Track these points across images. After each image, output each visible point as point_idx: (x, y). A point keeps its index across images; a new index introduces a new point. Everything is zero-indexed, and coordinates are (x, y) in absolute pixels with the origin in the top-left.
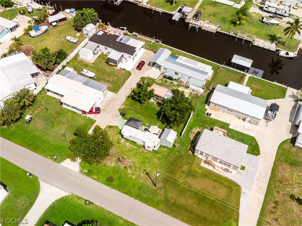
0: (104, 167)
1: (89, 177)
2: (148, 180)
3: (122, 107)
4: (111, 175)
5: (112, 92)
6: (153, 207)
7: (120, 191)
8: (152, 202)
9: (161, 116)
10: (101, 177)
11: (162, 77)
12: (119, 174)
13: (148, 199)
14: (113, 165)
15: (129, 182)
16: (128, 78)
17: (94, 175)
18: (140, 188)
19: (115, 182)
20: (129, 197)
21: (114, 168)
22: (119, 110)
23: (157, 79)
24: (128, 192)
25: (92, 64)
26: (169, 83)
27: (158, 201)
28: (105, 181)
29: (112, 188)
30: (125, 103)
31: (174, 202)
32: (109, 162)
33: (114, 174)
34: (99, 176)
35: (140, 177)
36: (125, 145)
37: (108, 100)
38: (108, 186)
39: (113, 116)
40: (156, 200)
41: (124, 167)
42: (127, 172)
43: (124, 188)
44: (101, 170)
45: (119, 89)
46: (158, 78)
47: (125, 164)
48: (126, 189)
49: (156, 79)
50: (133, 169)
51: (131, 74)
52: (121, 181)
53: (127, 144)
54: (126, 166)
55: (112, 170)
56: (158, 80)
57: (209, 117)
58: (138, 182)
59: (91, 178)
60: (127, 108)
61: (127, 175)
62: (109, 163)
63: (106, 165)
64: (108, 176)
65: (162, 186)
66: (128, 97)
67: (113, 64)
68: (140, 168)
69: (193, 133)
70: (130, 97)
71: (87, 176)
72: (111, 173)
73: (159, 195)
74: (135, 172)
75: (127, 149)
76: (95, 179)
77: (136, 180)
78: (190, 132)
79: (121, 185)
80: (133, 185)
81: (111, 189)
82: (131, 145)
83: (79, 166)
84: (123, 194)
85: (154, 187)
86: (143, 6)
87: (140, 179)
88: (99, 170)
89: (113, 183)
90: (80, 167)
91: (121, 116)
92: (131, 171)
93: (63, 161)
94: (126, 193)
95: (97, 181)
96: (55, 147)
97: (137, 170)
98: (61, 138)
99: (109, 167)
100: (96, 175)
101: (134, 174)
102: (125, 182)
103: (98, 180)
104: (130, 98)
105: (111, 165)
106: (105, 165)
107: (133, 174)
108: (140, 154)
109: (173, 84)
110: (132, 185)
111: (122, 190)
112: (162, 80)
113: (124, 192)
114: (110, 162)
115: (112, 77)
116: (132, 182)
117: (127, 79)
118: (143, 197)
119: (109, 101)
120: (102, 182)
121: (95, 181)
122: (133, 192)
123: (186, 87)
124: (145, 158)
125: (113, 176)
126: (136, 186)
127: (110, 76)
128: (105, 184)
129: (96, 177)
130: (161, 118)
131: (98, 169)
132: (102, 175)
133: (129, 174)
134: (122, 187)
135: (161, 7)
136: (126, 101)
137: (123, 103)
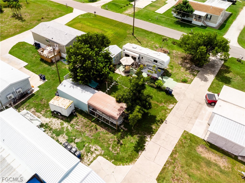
3: (171, 106)
9: (111, 86)
11: (85, 158)
15: (158, 41)
16: (164, 169)
20: (157, 33)
22: (176, 102)
23: (97, 156)
26: (76, 141)
30: (167, 111)
32: (179, 53)
37: (198, 120)
39: (185, 95)
45: (180, 140)
46: (94, 159)
48: (160, 37)
49: (100, 155)
54: (161, 48)
55: (175, 48)
56: (98, 153)
60: (163, 104)
66: (162, 122)
70: (159, 121)
84: (163, 35)
87: (147, 40)
97: (150, 45)
101: (153, 44)
104: (158, 118)
105: (176, 51)
109: (69, 136)
112: (89, 151)
115: (205, 176)
117: (167, 165)
119: (196, 118)
123: (46, 128)
136: (167, 115)
137: (171, 111)
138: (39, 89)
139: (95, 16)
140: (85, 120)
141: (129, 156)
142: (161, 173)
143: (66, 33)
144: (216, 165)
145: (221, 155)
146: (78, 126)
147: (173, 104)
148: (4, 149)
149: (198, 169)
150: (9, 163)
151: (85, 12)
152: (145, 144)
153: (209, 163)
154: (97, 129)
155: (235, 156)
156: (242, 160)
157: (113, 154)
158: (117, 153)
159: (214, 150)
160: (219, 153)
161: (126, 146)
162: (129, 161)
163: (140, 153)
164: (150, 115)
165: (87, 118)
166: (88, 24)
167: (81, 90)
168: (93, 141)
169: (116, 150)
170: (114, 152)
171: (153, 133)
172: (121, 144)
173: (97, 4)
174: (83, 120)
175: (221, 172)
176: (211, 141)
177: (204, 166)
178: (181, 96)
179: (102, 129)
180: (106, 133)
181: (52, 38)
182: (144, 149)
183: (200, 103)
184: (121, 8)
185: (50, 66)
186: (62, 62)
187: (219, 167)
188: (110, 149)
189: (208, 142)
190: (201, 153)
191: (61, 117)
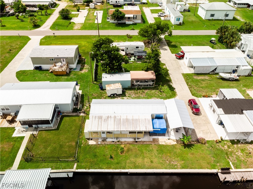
16: (191, 91)
37: (182, 67)
45: (184, 78)
69: (87, 69)
115: (206, 85)
119: (180, 67)
138: (81, 91)
139: (55, 36)
140: (133, 91)
141: (172, 94)
142: (191, 93)
143: (66, 49)
144: (206, 79)
145: (204, 75)
146: (133, 95)
147: (164, 66)
148: (120, 116)
149: (202, 84)
150: (132, 119)
151: (44, 36)
152: (173, 86)
153: (203, 80)
154: (144, 92)
155: (208, 73)
156: (212, 73)
157: (164, 97)
158: (166, 96)
159: (200, 75)
160: (202, 75)
161: (166, 91)
162: (174, 95)
163: (175, 91)
165: (132, 90)
166: (59, 42)
167: (119, 75)
168: (149, 97)
169: (164, 95)
170: (164, 96)
171: (170, 81)
172: (163, 92)
173: (45, 28)
174: (131, 92)
175: (210, 81)
176: (196, 73)
177: (203, 82)
179: (146, 91)
180: (151, 91)
181: (58, 56)
182: (174, 88)
183: (175, 60)
184: (67, 26)
185: (69, 76)
186: (75, 71)
187: (207, 79)
188: (160, 96)
189: (195, 73)
190: (197, 79)
191: (117, 96)
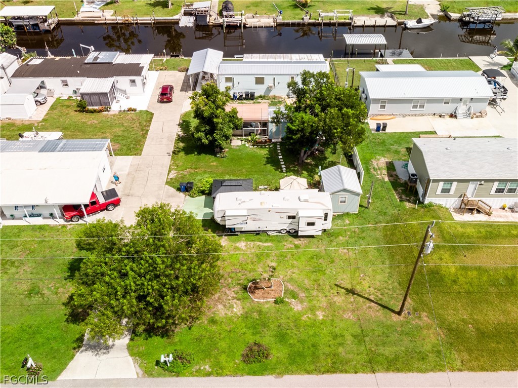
0: (214, 328)
1: (185, 375)
2: (365, 307)
3: (173, 175)
4: (251, 339)
5: (128, 155)
6: (440, 370)
7: (309, 373)
8: (423, 359)
10: (223, 358)
12: (272, 326)
13: (403, 355)
14: (238, 309)
15: (315, 335)
17: (198, 363)
18: (359, 338)
19: (278, 353)
20: (348, 375)
21: (246, 317)
22: (168, 183)
24: (333, 363)
25: (41, 122)
27: (433, 347)
28: (242, 365)
29: (281, 374)
30: (175, 167)
31: (477, 329)
32: (220, 307)
33: (257, 333)
34: (216, 358)
35: (340, 308)
36: (236, 249)
38: (262, 374)
40: (428, 347)
41: (276, 302)
42: (291, 309)
43: (315, 357)
44: (211, 338)
47: (273, 293)
48: (322, 357)
50: (302, 295)
51: (152, 114)
52: (291, 341)
53: (242, 245)
54: (277, 295)
55: (244, 325)
57: (385, 133)
58: (342, 325)
59: (192, 375)
60: (186, 173)
61: (296, 321)
62: (221, 311)
63: (217, 318)
64: (244, 347)
65: (413, 303)
66: (174, 153)
67: (96, 108)
68: (319, 285)
69: (379, 169)
70: (179, 151)
71: (178, 376)
72: (244, 333)
73: (425, 332)
74: (314, 302)
75: (250, 256)
76: (209, 374)
77: (333, 320)
78: (372, 170)
79: (301, 355)
80: (335, 337)
81: (278, 380)
82: (252, 243)
83: (130, 359)
84: (325, 376)
85: (395, 317)
86: (107, 22)
87: (341, 313)
88: (205, 342)
89: (273, 359)
90: (135, 361)
91: (182, 195)
92: (301, 302)
93: (66, 364)
94: (332, 370)
95: (218, 375)
96: (16, 335)
97: (315, 293)
98: (27, 301)
99: (230, 319)
100: (203, 359)
101: (314, 306)
102: (304, 341)
103: (218, 371)
104: (182, 154)
105: (232, 312)
106: (213, 321)
107: (312, 309)
108: (293, 255)
110: (330, 339)
111: (312, 367)
113: (323, 369)
114: (225, 306)
116: (324, 331)
117: (148, 124)
118: (387, 358)
119: (128, 174)
120: (235, 373)
121: (211, 378)
122: (351, 356)
124: (312, 258)
125: (257, 338)
126: (342, 336)
127: (102, 131)
128: (249, 374)
129: (207, 367)
130: (283, 166)
131: (199, 340)
132: (224, 352)
133: (300, 314)
134: (309, 359)
135: (146, 14)
136: (173, 162)
137: (170, 168)
147: (171, 179)
164: (194, 153)
178: (164, 194)
183: (129, 195)
